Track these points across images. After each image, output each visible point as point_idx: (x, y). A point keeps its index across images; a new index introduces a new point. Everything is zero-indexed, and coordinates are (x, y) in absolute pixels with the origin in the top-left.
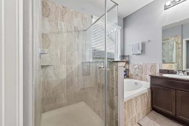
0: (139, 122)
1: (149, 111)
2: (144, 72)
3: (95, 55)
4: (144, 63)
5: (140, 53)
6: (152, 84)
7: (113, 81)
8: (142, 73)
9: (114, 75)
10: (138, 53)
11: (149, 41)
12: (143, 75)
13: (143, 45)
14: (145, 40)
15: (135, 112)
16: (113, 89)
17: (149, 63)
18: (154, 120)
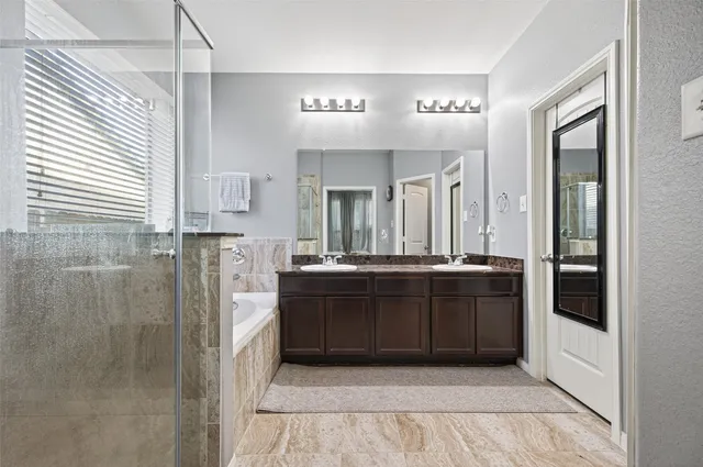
0: (260, 408)
1: (277, 367)
2: (256, 267)
3: (44, 196)
4: (257, 240)
5: (247, 209)
6: (282, 295)
7: (199, 301)
8: (251, 269)
9: (204, 280)
10: (240, 209)
11: (269, 179)
12: (254, 274)
13: (254, 185)
14: (261, 175)
15: (252, 382)
16: (198, 327)
17: (269, 240)
18: (290, 384)
